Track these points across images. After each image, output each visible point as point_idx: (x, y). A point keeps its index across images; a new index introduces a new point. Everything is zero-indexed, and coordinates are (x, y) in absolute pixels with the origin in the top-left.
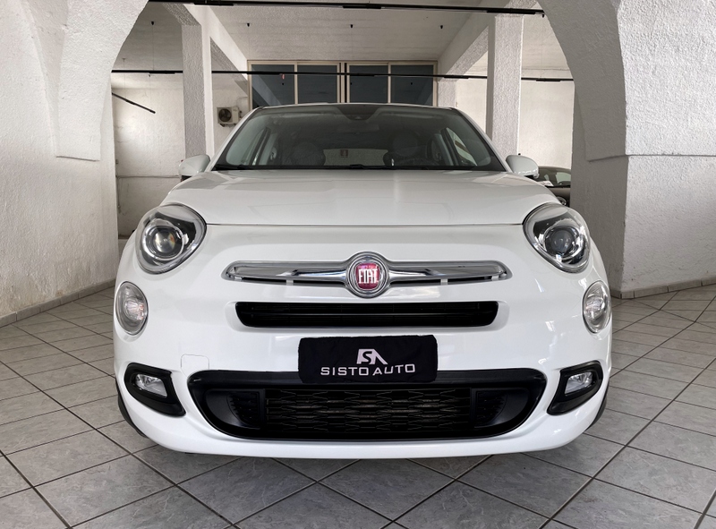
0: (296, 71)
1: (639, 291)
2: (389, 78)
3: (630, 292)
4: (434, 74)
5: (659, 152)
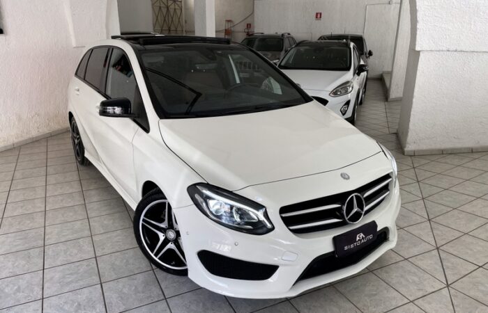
1: (418, 151)
3: (412, 151)
5: (444, 49)
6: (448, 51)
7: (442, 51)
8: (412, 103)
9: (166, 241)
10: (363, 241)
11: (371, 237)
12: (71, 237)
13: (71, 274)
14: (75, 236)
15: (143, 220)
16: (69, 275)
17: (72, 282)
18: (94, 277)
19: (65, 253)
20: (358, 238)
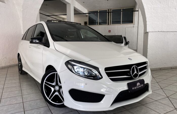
0: (99, 12)
1: (152, 69)
2: (122, 12)
4: (134, 10)
5: (157, 31)
6: (159, 32)
7: (156, 32)
8: (147, 51)
9: (55, 91)
10: (139, 87)
11: (142, 85)
12: (13, 96)
13: (11, 108)
14: (15, 95)
15: (45, 83)
16: (10, 108)
17: (11, 111)
18: (21, 109)
19: (10, 101)
20: (137, 85)
